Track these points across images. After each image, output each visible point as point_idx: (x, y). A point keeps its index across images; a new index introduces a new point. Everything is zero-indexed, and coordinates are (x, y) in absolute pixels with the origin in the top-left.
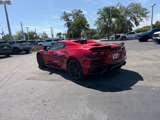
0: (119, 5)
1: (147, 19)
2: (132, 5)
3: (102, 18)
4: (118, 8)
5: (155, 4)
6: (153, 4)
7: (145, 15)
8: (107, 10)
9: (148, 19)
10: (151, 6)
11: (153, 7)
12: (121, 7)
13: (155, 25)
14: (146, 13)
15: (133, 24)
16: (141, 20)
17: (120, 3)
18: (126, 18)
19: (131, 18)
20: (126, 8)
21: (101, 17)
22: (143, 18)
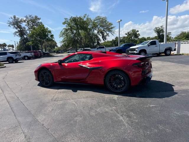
0: (86, 16)
1: (113, 34)
2: (99, 18)
3: (69, 29)
4: (85, 19)
5: (121, 20)
6: (120, 20)
7: (111, 30)
8: (74, 20)
9: (114, 34)
10: (118, 21)
11: (119, 23)
12: (88, 19)
13: (115, 40)
14: (112, 28)
15: (100, 38)
16: (108, 34)
17: (87, 15)
18: (93, 31)
19: (98, 32)
20: (93, 21)
21: (68, 28)
22: (109, 33)
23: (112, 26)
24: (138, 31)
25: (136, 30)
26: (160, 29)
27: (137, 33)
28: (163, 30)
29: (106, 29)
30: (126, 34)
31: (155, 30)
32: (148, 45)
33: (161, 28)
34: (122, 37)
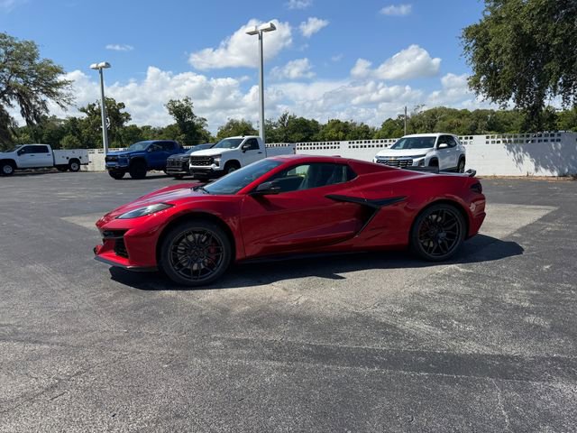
1: (62, 106)
2: (3, 40)
5: (108, 65)
6: (103, 64)
7: (54, 90)
9: (68, 107)
10: (94, 66)
11: (101, 72)
14: (58, 85)
16: (43, 103)
22: (49, 99)
23: (60, 78)
24: (122, 105)
25: (117, 103)
26: (182, 105)
27: (122, 111)
28: (190, 110)
29: (35, 84)
30: (83, 110)
31: (170, 109)
32: (242, 148)
33: (184, 103)
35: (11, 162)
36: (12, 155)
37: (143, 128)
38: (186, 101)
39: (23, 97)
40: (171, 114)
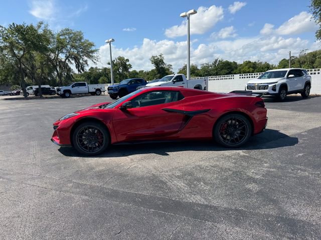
0: (43, 26)
2: (68, 32)
3: (6, 47)
4: (40, 31)
5: (113, 40)
6: (111, 40)
8: (19, 30)
10: (107, 41)
11: (110, 44)
12: (44, 31)
14: (92, 52)
17: (45, 23)
18: (58, 54)
19: (67, 58)
20: (56, 36)
21: (3, 44)
22: (88, 59)
23: (93, 48)
24: (128, 60)
25: (126, 58)
26: (158, 58)
27: (127, 63)
28: (162, 61)
29: (82, 52)
30: (109, 64)
31: (152, 61)
32: (173, 81)
33: (159, 57)
34: (101, 68)
35: (69, 91)
36: (69, 88)
37: (140, 72)
38: (161, 56)
39: (76, 59)
40: (153, 63)
